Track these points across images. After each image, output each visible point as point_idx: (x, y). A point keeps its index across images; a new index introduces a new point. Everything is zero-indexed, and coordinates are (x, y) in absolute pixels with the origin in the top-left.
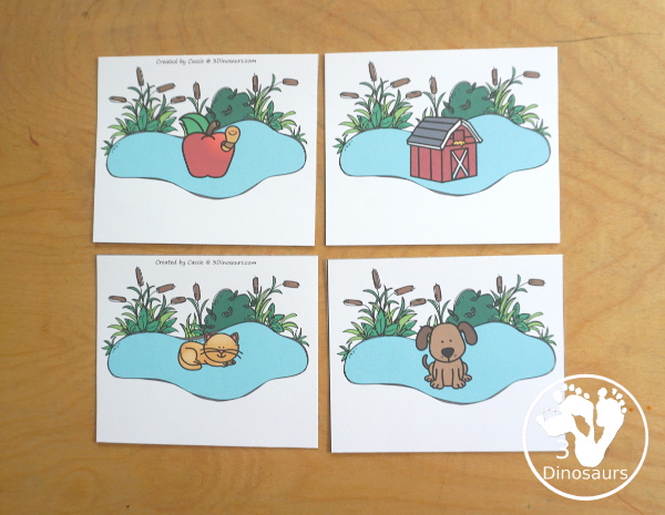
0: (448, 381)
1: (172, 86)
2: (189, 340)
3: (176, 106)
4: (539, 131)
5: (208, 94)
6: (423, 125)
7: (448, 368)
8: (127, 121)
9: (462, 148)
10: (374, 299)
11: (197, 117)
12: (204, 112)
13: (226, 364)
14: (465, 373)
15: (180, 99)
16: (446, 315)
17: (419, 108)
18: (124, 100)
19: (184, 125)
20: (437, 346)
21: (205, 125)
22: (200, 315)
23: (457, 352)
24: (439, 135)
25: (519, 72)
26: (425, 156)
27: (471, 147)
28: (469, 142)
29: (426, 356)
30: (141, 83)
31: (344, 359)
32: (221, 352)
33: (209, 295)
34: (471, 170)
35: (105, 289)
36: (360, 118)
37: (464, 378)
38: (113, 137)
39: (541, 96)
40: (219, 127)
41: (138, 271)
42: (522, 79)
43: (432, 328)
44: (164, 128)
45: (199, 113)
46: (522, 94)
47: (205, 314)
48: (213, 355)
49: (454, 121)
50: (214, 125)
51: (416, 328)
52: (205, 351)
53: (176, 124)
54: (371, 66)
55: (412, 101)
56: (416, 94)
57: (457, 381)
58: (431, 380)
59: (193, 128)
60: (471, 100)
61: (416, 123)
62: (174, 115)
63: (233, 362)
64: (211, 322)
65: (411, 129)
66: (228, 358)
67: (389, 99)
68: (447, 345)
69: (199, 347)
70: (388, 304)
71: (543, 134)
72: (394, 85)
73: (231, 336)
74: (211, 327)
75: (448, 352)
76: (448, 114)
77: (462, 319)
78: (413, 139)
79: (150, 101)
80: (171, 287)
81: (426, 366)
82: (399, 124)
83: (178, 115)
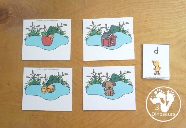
0: (109, 94)
1: (39, 26)
2: (43, 86)
3: (40, 30)
4: (129, 35)
5: (47, 28)
6: (104, 34)
7: (109, 91)
8: (30, 33)
9: (113, 39)
10: (93, 76)
11: (45, 33)
12: (46, 31)
13: (52, 92)
14: (113, 92)
15: (41, 29)
16: (109, 79)
17: (103, 31)
18: (29, 29)
19: (42, 34)
20: (107, 86)
21: (47, 34)
22: (46, 81)
23: (111, 88)
24: (108, 36)
25: (125, 23)
26: (105, 41)
27: (115, 39)
28: (114, 38)
29: (104, 89)
30: (33, 25)
31: (86, 89)
32: (51, 89)
33: (48, 76)
34: (115, 44)
35: (25, 75)
36: (90, 33)
37: (113, 94)
38: (26, 37)
39: (130, 28)
40: (50, 35)
41: (33, 71)
42: (125, 24)
43: (106, 82)
44: (38, 35)
45: (45, 32)
46: (125, 27)
47: (47, 81)
48: (49, 90)
49: (111, 33)
50: (49, 34)
51: (102, 82)
52: (47, 89)
53: (40, 34)
54: (93, 22)
55: (102, 29)
56: (102, 28)
57: (111, 94)
58: (106, 94)
59: (44, 35)
60: (114, 29)
61: (103, 34)
62: (40, 32)
63: (53, 92)
64: (49, 82)
65: (102, 35)
66: (52, 91)
67: (97, 29)
68: (109, 86)
69: (46, 88)
70: (96, 77)
71: (130, 36)
72: (98, 26)
73: (53, 86)
74: (49, 84)
75: (109, 88)
76: (110, 32)
77: (113, 80)
78: (102, 37)
79: (35, 29)
80: (40, 74)
81: (105, 91)
82: (99, 34)
83: (41, 32)
